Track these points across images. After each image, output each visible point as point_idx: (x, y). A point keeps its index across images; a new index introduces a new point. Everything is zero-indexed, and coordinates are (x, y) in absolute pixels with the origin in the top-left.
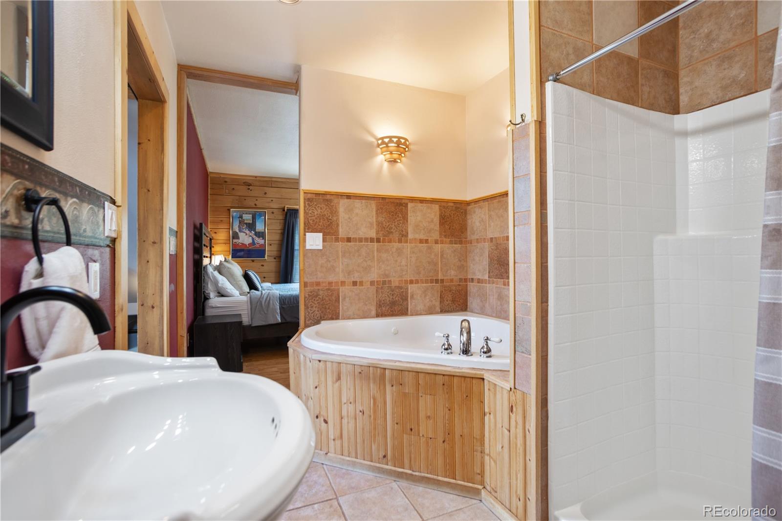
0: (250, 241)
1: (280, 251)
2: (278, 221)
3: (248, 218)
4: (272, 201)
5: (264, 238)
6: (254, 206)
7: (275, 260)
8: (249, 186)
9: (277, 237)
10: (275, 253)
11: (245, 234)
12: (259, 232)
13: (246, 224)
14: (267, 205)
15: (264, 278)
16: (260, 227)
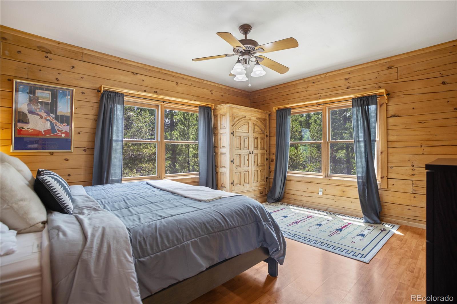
0: (48, 126)
1: (93, 141)
2: (91, 104)
3: (45, 96)
4: (82, 78)
5: (69, 124)
6: (56, 82)
7: (84, 153)
8: (48, 53)
9: (88, 124)
10: (85, 144)
11: (39, 117)
12: (62, 116)
13: (41, 103)
14: (75, 82)
15: (69, 175)
16: (63, 108)
